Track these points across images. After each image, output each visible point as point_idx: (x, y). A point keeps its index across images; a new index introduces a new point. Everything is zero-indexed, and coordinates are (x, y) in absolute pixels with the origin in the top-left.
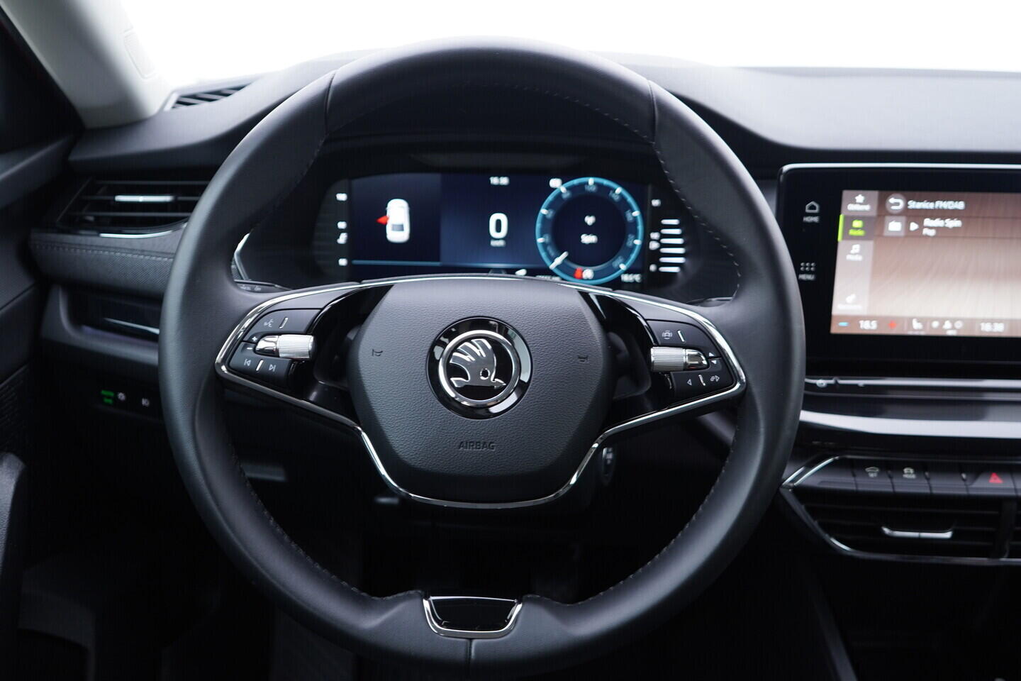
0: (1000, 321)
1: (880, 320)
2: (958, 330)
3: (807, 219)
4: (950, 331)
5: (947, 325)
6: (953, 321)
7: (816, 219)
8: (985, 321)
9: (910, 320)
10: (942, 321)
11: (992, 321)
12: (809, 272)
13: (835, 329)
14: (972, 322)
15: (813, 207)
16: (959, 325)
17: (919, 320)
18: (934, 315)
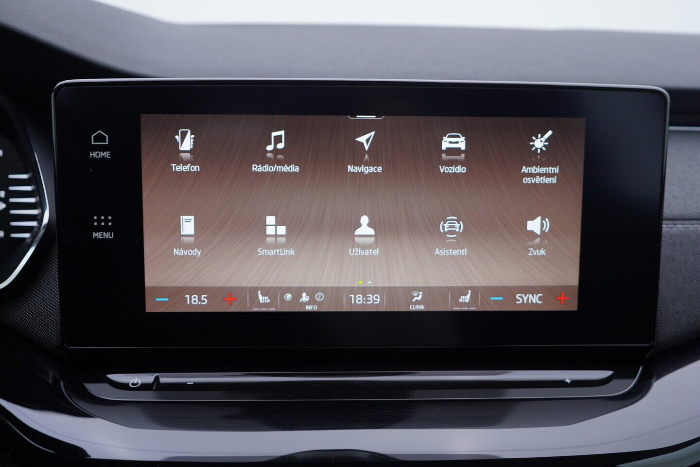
0: (375, 290)
1: (211, 292)
2: (319, 304)
3: (94, 154)
4: (307, 304)
5: (305, 298)
6: (311, 292)
7: (106, 154)
8: (355, 290)
9: (254, 291)
10: (297, 292)
11: (364, 291)
12: (106, 229)
13: (150, 308)
14: (336, 292)
15: (100, 138)
16: (320, 297)
17: (266, 292)
18: (285, 285)
